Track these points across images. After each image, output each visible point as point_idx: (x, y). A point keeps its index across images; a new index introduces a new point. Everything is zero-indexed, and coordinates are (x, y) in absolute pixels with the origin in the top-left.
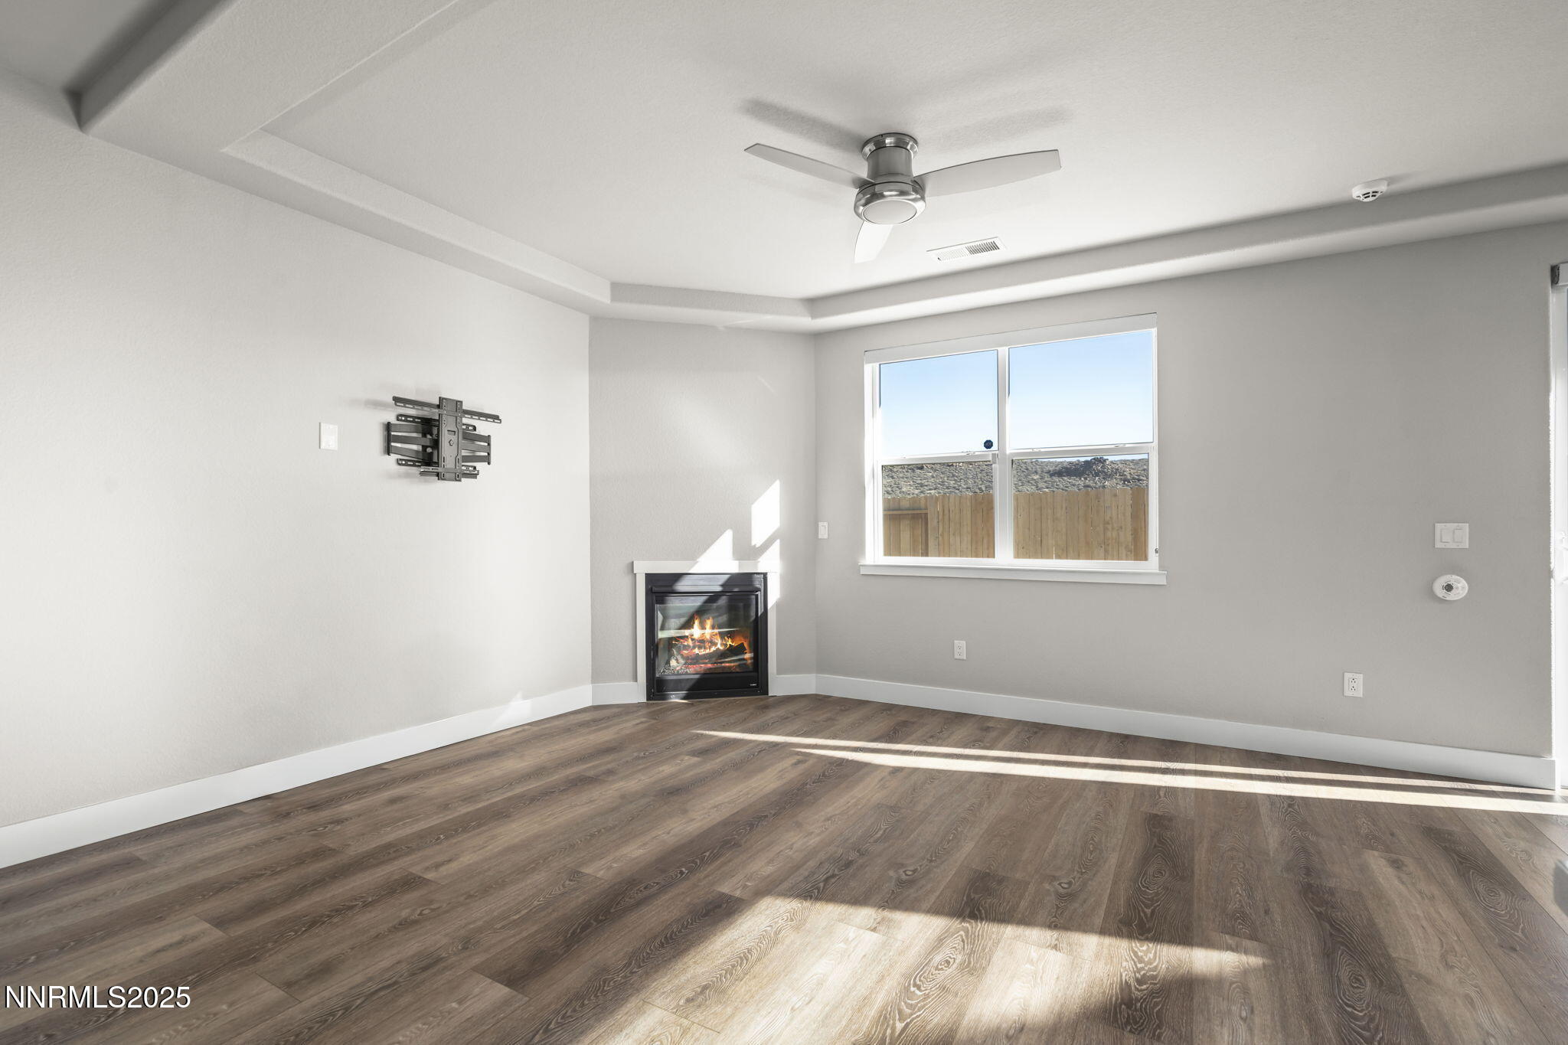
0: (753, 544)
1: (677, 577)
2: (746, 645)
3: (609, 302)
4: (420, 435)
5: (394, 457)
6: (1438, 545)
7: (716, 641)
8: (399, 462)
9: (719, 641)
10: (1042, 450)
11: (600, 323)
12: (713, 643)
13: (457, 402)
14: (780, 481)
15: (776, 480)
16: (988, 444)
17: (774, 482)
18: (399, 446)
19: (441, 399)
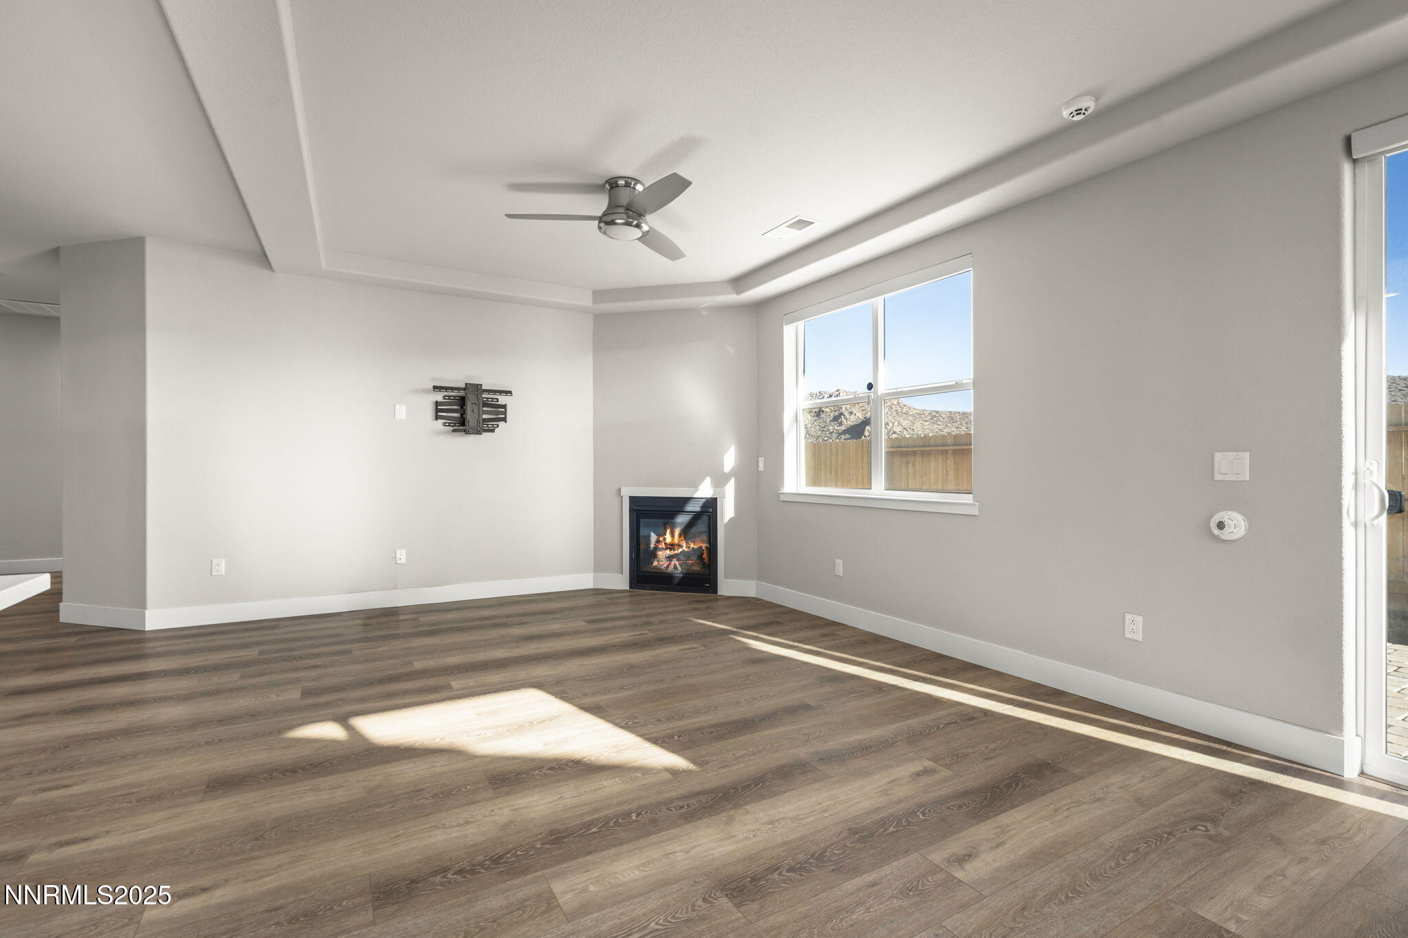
2: (704, 548)
3: (591, 305)
4: (459, 407)
5: (441, 422)
6: (1218, 477)
7: (682, 544)
8: (444, 424)
9: (684, 544)
10: (904, 390)
11: (601, 321)
13: (478, 385)
16: (870, 386)
18: (445, 414)
19: (466, 384)
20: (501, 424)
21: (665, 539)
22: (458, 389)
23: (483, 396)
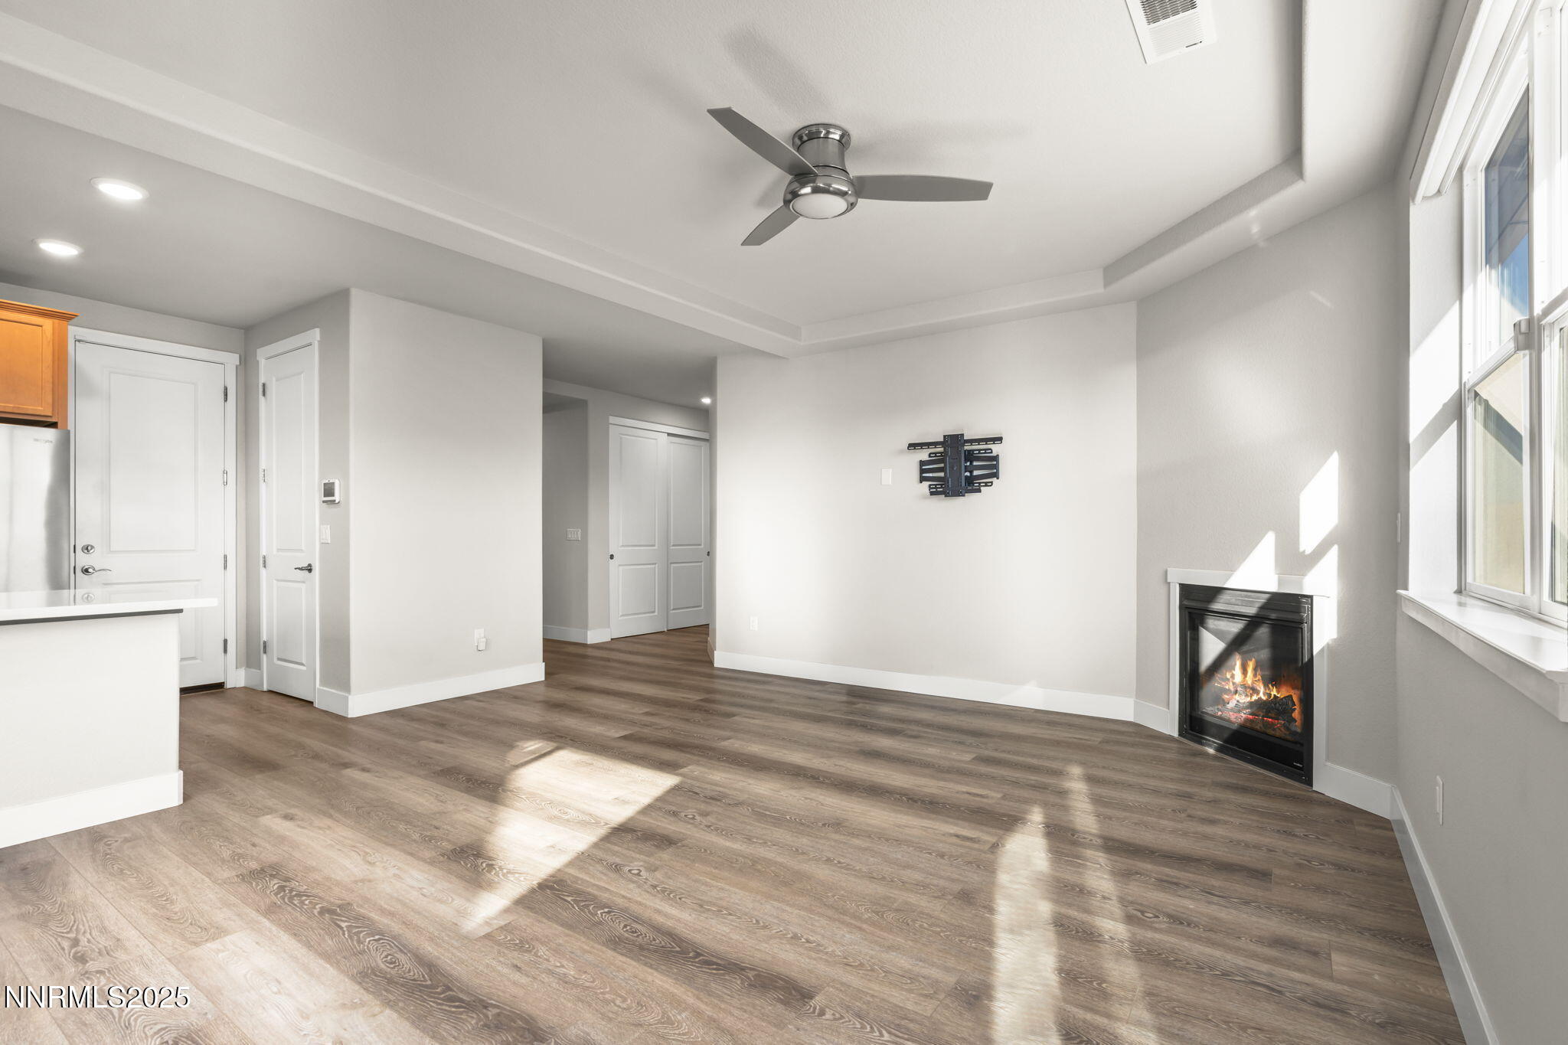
0: (1301, 550)
1: (1215, 592)
2: (1295, 699)
3: (1102, 288)
7: (1258, 688)
8: (930, 487)
9: (1261, 688)
12: (1255, 691)
13: (958, 435)
14: (1338, 451)
15: (1334, 451)
17: (1332, 454)
18: (931, 475)
19: (945, 436)
20: (994, 480)
21: (1233, 676)
22: (935, 444)
23: (966, 448)
